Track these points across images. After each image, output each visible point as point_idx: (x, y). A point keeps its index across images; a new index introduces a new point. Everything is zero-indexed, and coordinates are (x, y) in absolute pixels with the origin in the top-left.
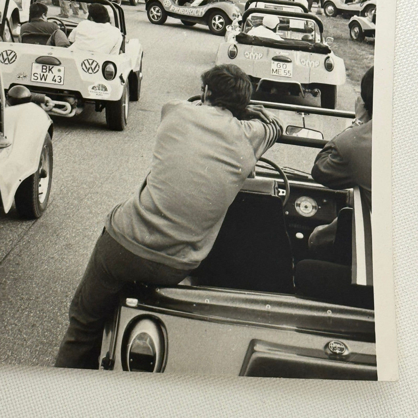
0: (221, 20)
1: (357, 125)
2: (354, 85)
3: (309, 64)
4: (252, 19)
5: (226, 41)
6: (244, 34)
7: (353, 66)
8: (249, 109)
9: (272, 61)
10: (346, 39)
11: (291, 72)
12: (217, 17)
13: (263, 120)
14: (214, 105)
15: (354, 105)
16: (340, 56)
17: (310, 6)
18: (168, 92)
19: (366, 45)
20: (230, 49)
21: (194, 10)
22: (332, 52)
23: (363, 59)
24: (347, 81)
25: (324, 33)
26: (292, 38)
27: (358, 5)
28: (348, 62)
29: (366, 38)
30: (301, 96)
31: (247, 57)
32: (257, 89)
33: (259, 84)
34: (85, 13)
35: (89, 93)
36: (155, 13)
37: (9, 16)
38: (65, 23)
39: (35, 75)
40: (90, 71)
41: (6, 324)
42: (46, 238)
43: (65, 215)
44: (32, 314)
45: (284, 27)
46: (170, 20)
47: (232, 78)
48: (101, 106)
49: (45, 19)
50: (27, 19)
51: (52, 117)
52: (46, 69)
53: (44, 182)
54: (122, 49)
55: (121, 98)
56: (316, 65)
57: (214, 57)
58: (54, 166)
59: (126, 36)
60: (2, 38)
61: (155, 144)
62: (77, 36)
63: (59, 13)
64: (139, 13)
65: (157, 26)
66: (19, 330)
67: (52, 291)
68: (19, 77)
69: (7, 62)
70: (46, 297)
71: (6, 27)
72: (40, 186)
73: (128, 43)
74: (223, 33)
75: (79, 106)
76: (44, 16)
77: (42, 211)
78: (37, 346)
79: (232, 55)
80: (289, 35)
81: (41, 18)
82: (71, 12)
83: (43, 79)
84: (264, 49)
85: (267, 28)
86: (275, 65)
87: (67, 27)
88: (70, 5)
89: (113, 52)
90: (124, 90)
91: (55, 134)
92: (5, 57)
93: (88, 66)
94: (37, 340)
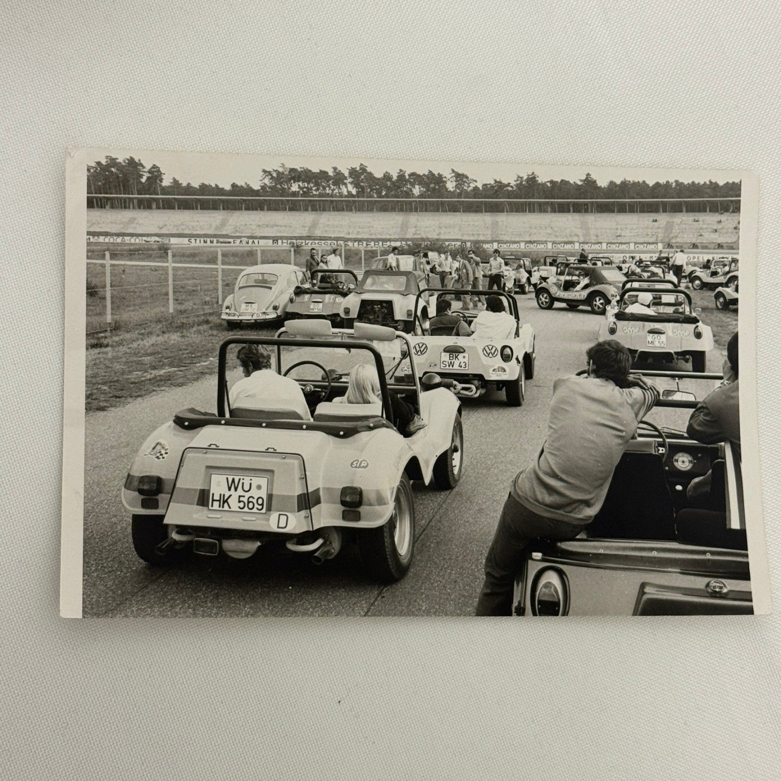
0: (602, 301)
1: (725, 385)
2: (722, 350)
3: (680, 334)
4: (628, 298)
5: (607, 319)
6: (621, 312)
7: (720, 333)
8: (629, 378)
9: (648, 334)
10: (712, 309)
11: (665, 342)
12: (597, 299)
13: (642, 387)
14: (598, 377)
15: (722, 368)
16: (707, 324)
17: (679, 282)
18: (558, 369)
19: (731, 313)
20: (611, 326)
21: (578, 294)
22: (700, 321)
23: (728, 325)
24: (715, 347)
25: (693, 305)
26: (665, 312)
27: (722, 278)
28: (715, 329)
29: (731, 306)
30: (674, 363)
31: (625, 331)
32: (636, 360)
33: (637, 355)
34: (483, 304)
35: (491, 375)
36: (543, 299)
37: (419, 313)
38: (467, 315)
39: (444, 363)
40: (491, 355)
41: (432, 581)
42: (461, 505)
43: (476, 484)
44: (454, 572)
45: (657, 302)
46: (557, 305)
47: (613, 351)
48: (501, 385)
49: (450, 313)
50: (435, 314)
51: (460, 399)
52: (453, 357)
53: (457, 456)
54: (517, 334)
55: (518, 377)
56: (687, 334)
57: (596, 334)
58: (464, 441)
59: (519, 322)
60: (414, 332)
61: (549, 416)
62: (477, 326)
63: (462, 306)
64: (530, 301)
65: (546, 311)
66: (444, 586)
67: (470, 550)
68: (430, 366)
69: (419, 353)
70: (465, 557)
71: (417, 323)
72: (454, 459)
73: (521, 327)
74: (603, 312)
75: (482, 387)
76: (449, 311)
77: (456, 481)
78: (459, 599)
79: (613, 331)
80: (662, 309)
81: (446, 313)
82: (471, 305)
83: (451, 366)
84: (640, 323)
85: (642, 304)
86: (650, 338)
87: (469, 319)
88: (471, 299)
89: (509, 337)
90: (521, 370)
91: (463, 413)
92: (418, 349)
93: (488, 351)
94: (459, 594)
